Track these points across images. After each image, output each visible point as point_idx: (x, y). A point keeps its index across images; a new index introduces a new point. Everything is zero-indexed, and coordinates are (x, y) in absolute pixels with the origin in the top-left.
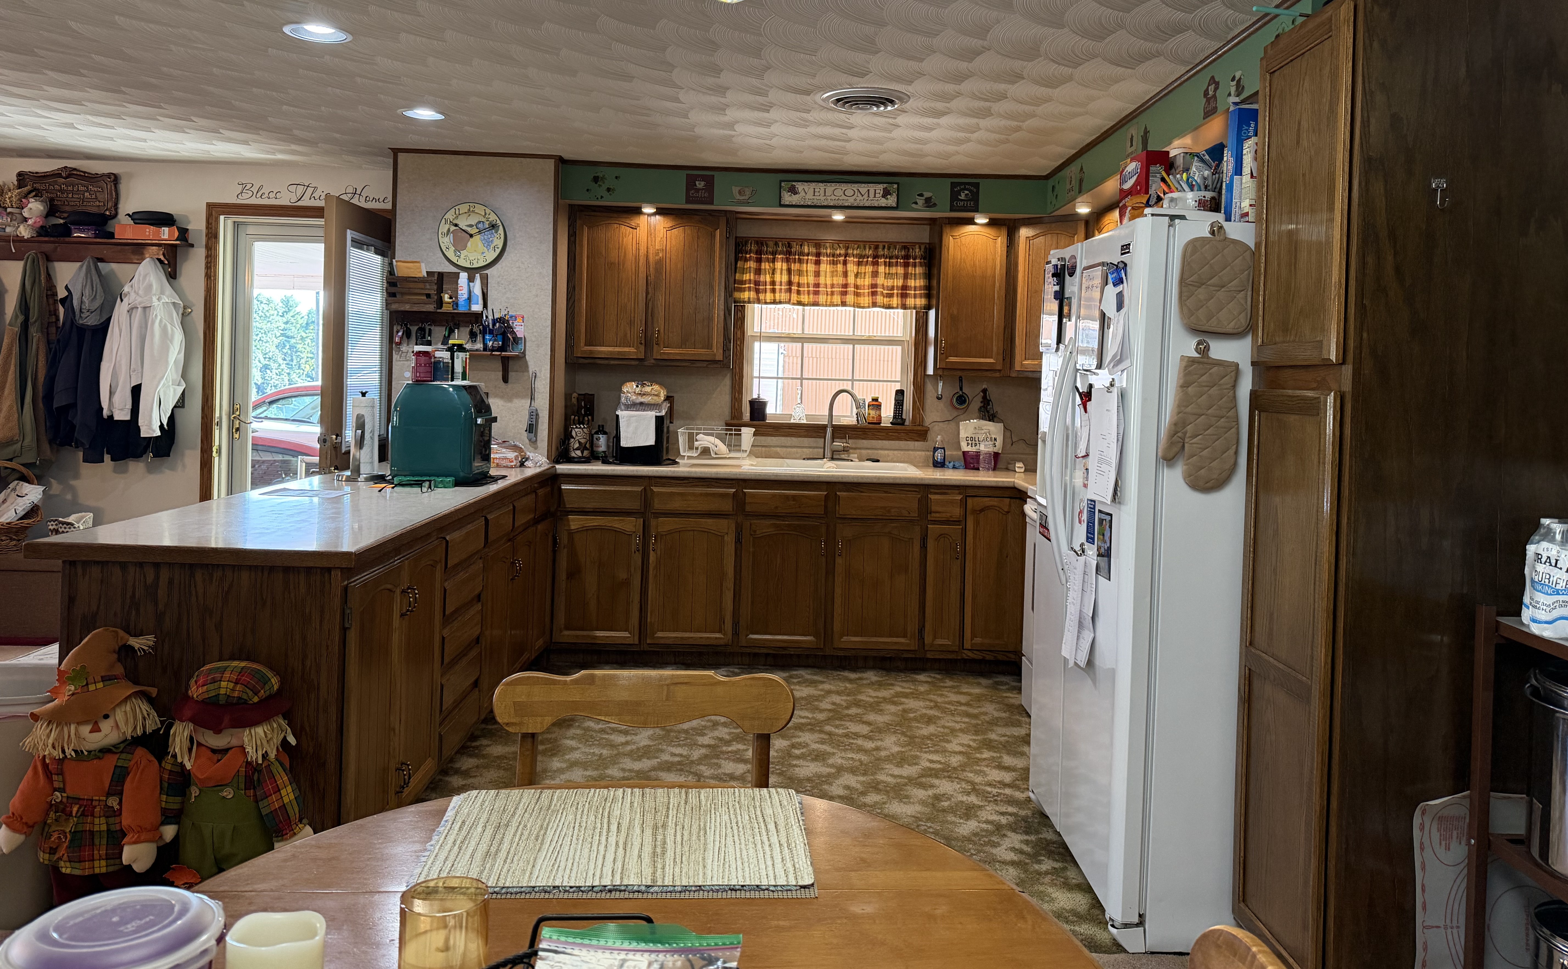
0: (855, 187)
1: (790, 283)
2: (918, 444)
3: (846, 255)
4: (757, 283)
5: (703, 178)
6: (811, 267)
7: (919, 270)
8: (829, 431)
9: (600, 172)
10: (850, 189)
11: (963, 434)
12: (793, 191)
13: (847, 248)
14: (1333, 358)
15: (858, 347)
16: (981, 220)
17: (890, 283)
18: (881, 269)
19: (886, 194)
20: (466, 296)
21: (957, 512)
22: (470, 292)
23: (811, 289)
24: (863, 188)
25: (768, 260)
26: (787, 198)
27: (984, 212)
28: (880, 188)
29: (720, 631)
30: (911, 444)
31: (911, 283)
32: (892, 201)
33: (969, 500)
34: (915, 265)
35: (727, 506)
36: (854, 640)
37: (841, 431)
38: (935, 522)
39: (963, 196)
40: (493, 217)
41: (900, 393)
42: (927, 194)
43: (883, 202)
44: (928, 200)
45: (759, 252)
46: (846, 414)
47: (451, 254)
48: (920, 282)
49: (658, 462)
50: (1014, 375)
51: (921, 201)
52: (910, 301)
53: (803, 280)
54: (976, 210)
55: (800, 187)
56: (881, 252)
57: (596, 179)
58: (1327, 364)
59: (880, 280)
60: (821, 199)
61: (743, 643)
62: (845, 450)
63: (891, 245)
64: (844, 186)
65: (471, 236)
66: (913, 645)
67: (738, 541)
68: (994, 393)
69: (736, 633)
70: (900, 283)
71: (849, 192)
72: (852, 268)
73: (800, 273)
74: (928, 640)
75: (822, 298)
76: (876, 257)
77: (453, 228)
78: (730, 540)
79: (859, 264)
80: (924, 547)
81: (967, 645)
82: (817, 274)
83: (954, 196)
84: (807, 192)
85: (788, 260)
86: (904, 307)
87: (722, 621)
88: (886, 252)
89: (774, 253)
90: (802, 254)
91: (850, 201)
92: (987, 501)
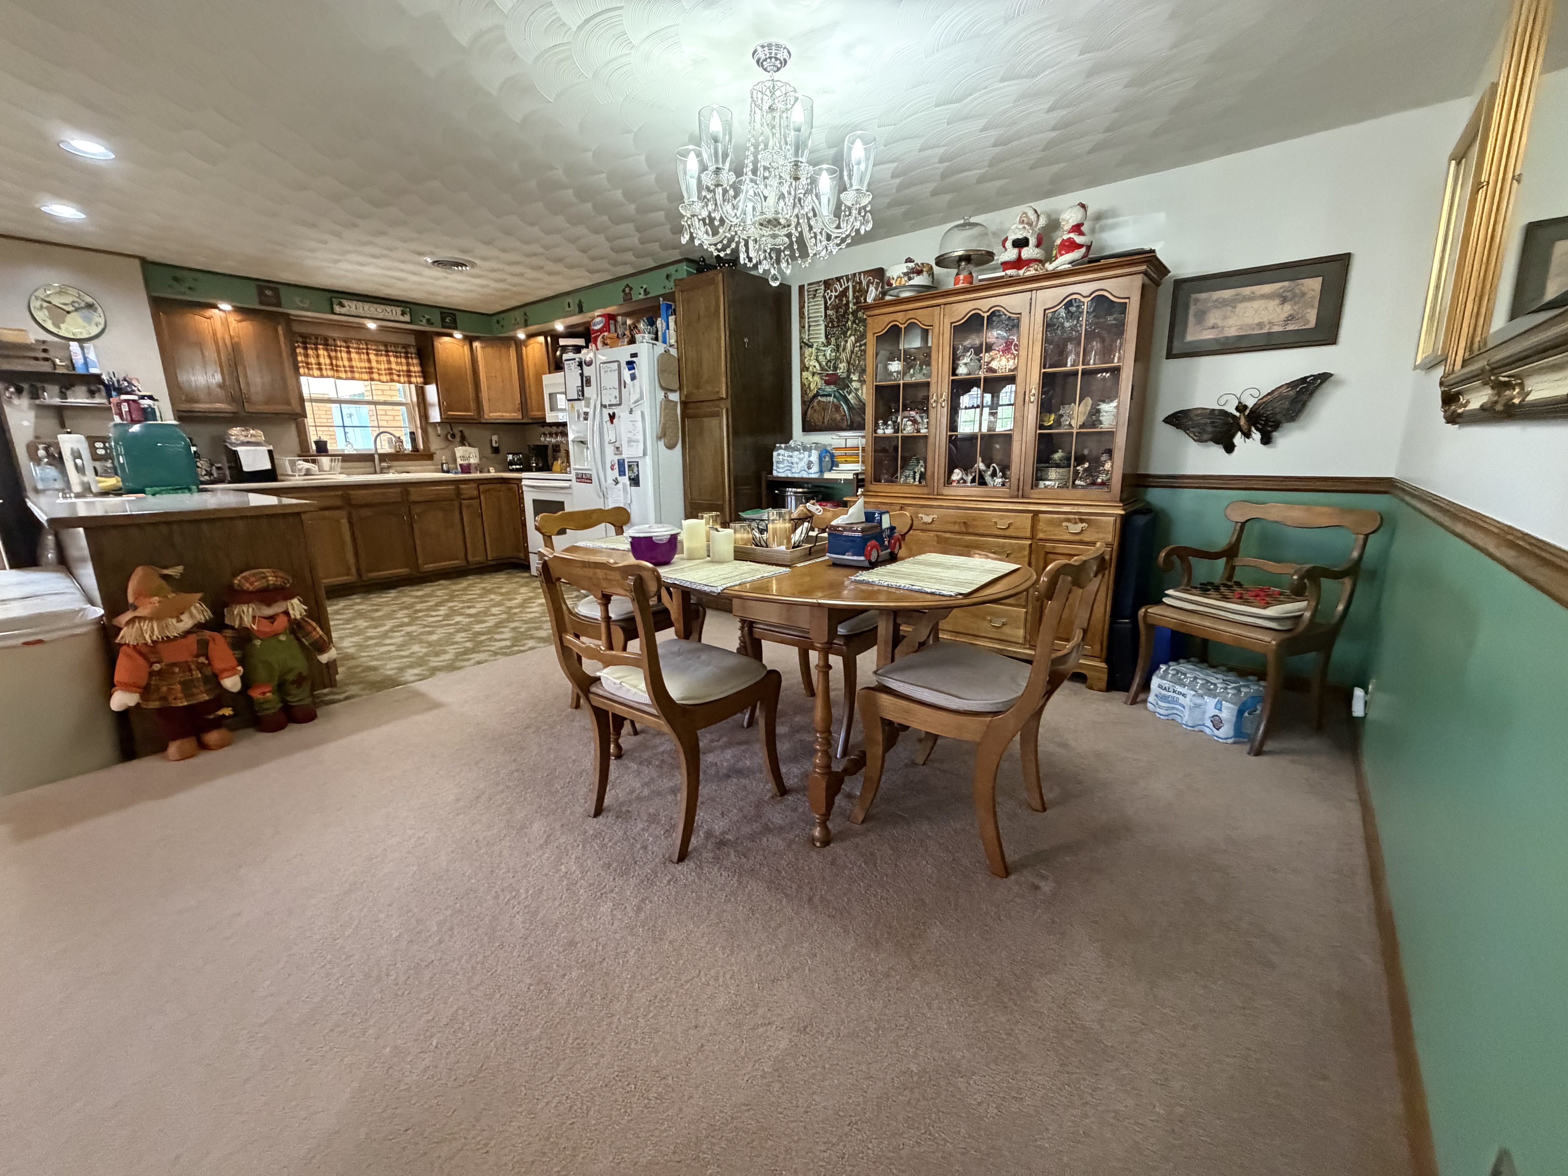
0: (383, 307)
1: (332, 364)
2: (428, 462)
3: (367, 349)
4: (307, 363)
5: (270, 289)
6: (345, 355)
7: (415, 361)
8: (376, 457)
9: (179, 274)
10: (380, 308)
11: (458, 455)
12: (342, 305)
13: (367, 344)
14: (724, 396)
15: (378, 407)
16: (458, 335)
17: (398, 368)
18: (392, 359)
19: (403, 314)
20: (82, 361)
21: (475, 493)
22: (85, 358)
23: (348, 369)
24: (389, 309)
25: (312, 349)
26: (337, 309)
27: (462, 330)
28: (399, 310)
29: (348, 575)
30: (424, 462)
31: (412, 368)
32: (407, 318)
33: (481, 487)
34: (412, 358)
35: (338, 502)
36: (430, 567)
37: (383, 457)
38: (464, 499)
39: (448, 320)
40: (89, 300)
41: (412, 434)
42: (427, 317)
43: (402, 318)
44: (428, 320)
45: (304, 343)
46: (385, 447)
47: (49, 326)
48: (417, 369)
49: (275, 479)
50: (483, 421)
51: (424, 321)
52: (413, 380)
53: (340, 363)
54: (456, 328)
55: (345, 302)
56: (389, 349)
57: (176, 279)
58: (722, 399)
59: (394, 366)
60: (361, 312)
61: (366, 579)
62: (389, 467)
63: (396, 345)
64: (375, 306)
65: (68, 312)
66: (464, 563)
67: (350, 522)
68: (467, 433)
69: (359, 574)
70: (405, 368)
71: (379, 310)
72: (372, 357)
73: (337, 358)
74: (470, 559)
75: (357, 375)
76: (387, 351)
77: (45, 305)
78: (344, 521)
79: (377, 355)
80: (461, 513)
81: (489, 558)
82: (350, 360)
83: (443, 320)
84: (351, 307)
85: (327, 350)
86: (410, 383)
87: (349, 569)
88: (393, 349)
89: (316, 344)
90: (336, 346)
91: (381, 316)
92: (491, 486)
